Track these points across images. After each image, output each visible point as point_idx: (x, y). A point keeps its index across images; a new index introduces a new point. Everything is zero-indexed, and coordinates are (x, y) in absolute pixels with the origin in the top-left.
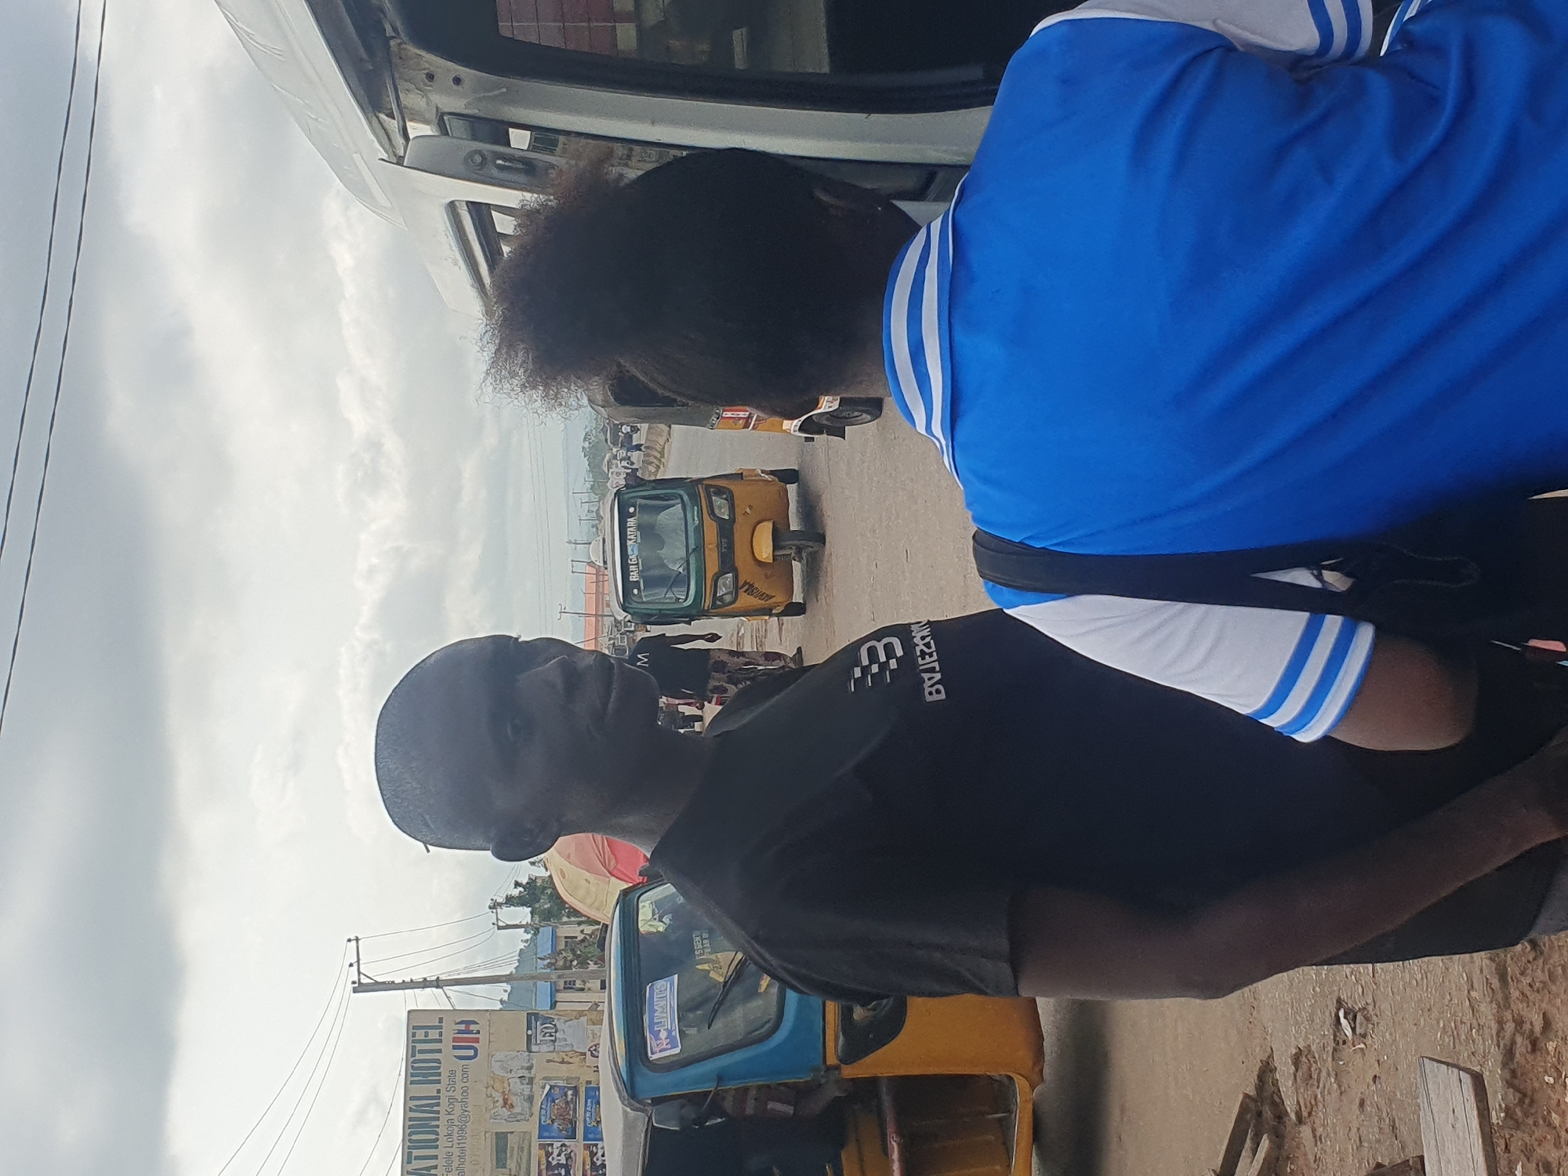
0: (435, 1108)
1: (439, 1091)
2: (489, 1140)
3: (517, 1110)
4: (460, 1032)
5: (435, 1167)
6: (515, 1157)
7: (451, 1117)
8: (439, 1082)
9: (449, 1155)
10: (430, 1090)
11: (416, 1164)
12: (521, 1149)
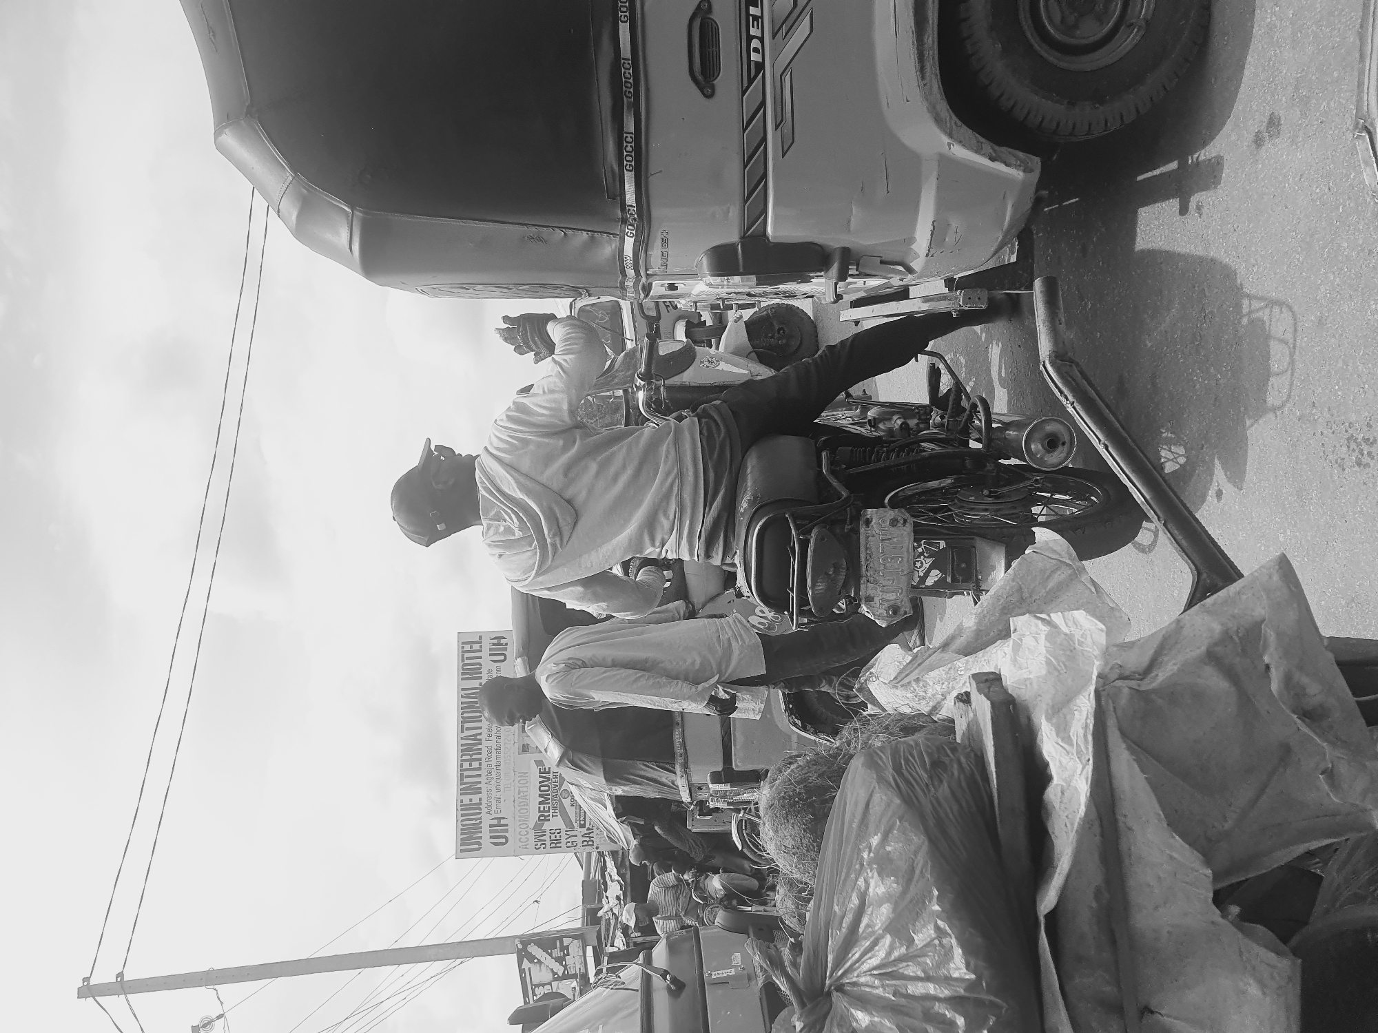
4: (494, 644)
5: (480, 734)
11: (467, 733)
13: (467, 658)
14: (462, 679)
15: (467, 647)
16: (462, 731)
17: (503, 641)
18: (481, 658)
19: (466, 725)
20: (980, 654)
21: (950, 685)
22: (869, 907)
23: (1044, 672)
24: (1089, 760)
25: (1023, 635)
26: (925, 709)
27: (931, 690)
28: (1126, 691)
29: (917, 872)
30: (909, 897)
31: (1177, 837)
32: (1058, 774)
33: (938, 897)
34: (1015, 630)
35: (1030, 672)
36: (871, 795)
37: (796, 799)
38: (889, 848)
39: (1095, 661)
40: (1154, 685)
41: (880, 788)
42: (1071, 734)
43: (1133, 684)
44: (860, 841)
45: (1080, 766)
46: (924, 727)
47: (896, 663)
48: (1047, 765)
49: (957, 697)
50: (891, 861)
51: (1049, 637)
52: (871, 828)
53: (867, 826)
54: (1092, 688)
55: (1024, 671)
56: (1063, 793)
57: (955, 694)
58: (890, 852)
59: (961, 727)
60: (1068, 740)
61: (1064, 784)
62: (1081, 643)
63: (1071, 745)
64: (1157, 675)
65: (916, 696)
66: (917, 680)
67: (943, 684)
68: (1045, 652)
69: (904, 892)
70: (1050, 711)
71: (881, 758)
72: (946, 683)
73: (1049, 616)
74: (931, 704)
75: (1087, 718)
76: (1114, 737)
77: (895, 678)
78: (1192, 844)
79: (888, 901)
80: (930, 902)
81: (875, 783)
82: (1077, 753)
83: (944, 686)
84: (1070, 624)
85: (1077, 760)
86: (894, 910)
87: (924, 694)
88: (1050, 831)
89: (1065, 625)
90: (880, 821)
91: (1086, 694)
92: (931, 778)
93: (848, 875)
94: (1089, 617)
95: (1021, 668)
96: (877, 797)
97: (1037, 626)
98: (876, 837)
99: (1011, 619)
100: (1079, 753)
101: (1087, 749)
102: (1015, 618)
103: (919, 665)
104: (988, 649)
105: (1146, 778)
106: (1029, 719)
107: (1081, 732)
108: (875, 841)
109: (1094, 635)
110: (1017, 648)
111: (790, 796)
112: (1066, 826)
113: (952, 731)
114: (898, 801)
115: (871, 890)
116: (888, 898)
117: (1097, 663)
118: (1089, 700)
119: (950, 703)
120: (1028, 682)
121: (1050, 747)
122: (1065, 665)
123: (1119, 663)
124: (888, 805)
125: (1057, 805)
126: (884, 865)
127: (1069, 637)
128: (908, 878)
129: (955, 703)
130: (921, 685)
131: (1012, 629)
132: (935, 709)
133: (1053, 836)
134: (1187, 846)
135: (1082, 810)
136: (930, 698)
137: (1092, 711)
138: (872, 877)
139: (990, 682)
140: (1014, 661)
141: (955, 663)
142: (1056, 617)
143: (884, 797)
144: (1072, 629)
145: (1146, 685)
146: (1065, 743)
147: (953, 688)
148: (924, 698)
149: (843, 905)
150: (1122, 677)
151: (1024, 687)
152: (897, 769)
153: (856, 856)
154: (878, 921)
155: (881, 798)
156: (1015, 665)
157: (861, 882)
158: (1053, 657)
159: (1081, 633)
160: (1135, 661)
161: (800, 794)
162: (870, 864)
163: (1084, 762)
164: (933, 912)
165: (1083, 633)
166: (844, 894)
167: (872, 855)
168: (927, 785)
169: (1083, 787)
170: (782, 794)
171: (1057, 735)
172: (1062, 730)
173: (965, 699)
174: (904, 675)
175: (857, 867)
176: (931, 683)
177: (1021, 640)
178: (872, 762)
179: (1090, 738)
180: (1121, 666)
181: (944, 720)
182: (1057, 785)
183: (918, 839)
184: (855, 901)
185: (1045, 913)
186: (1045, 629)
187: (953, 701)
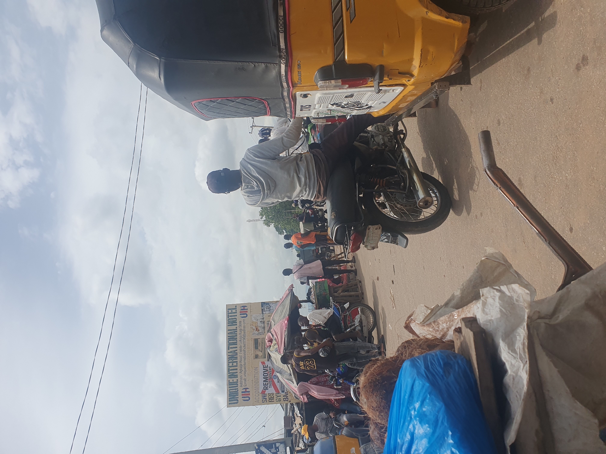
0: (236, 333)
1: (236, 328)
2: (252, 341)
3: (260, 331)
4: (242, 310)
5: (237, 350)
6: (261, 345)
7: (241, 335)
8: (236, 325)
9: (241, 347)
10: (234, 327)
11: (231, 350)
12: (262, 343)
13: (231, 316)
14: (228, 325)
15: (230, 311)
16: (229, 349)
17: (246, 308)
18: (236, 316)
19: (230, 346)
20: (465, 308)
21: (451, 324)
22: (416, 440)
23: (499, 316)
24: (527, 362)
25: (487, 298)
26: (439, 336)
27: (441, 327)
28: (543, 325)
29: (440, 422)
30: (436, 435)
31: (578, 403)
32: (510, 368)
33: (452, 435)
34: (483, 295)
35: (492, 317)
36: (414, 381)
37: (377, 383)
38: (424, 409)
39: (526, 310)
40: (557, 321)
41: (418, 377)
42: (516, 348)
43: (547, 321)
44: (410, 405)
45: (522, 365)
46: (439, 345)
47: (423, 313)
48: (504, 364)
49: (455, 330)
50: (426, 416)
51: (500, 298)
52: (415, 399)
53: (413, 398)
54: (525, 324)
55: (489, 316)
56: (514, 379)
57: (453, 328)
58: (425, 411)
59: (457, 345)
60: (514, 351)
61: (514, 375)
62: (517, 301)
63: (516, 353)
64: (559, 317)
65: (434, 330)
66: (434, 322)
67: (447, 323)
68: (499, 305)
69: (434, 432)
70: (504, 336)
71: (418, 362)
72: (448, 323)
73: (500, 287)
74: (442, 333)
75: (524, 339)
76: (539, 350)
77: (423, 321)
78: (586, 405)
79: (425, 437)
80: (447, 438)
81: (416, 375)
82: (520, 358)
83: (448, 324)
84: (511, 291)
85: (520, 361)
86: (429, 443)
87: (438, 329)
88: (509, 400)
89: (508, 292)
90: (419, 395)
91: (522, 327)
92: (444, 372)
93: (404, 423)
94: (521, 287)
95: (487, 314)
96: (417, 382)
97: (494, 292)
98: (417, 403)
99: (480, 290)
100: (521, 358)
101: (525, 356)
102: (482, 289)
103: (434, 314)
104: (469, 305)
105: (559, 371)
106: (493, 340)
107: (521, 347)
108: (417, 405)
109: (524, 296)
110: (484, 304)
111: (374, 381)
112: (517, 396)
113: (453, 347)
114: (428, 384)
115: (416, 431)
116: (425, 435)
117: (527, 311)
118: (525, 331)
119: (451, 332)
120: (491, 321)
121: (505, 355)
122: (510, 313)
123: (538, 310)
124: (423, 387)
125: (511, 385)
126: (422, 418)
127: (511, 298)
128: (435, 425)
129: (454, 333)
130: (436, 324)
131: (481, 295)
132: (444, 336)
133: (510, 402)
134: (584, 408)
135: (525, 388)
136: (441, 330)
137: (526, 336)
138: (417, 424)
139: (471, 322)
140: (483, 311)
141: (453, 312)
142: (504, 288)
143: (421, 382)
144: (512, 293)
145: (553, 322)
146: (513, 353)
147: (452, 325)
148: (438, 331)
149: (402, 439)
150: (540, 318)
151: (489, 324)
152: (427, 367)
153: (408, 413)
154: (421, 448)
155: (419, 383)
156: (484, 313)
157: (411, 427)
158: (504, 309)
159: (517, 295)
160: (546, 309)
161: (379, 380)
162: (415, 417)
163: (524, 362)
164: (449, 444)
165: (518, 296)
166: (403, 433)
167: (416, 413)
168: (442, 376)
169: (524, 376)
170: (370, 381)
171: (509, 348)
172: (511, 346)
173: (458, 330)
174: (427, 319)
175: (409, 419)
176: (441, 323)
177: (486, 300)
178: (414, 364)
179: (526, 350)
180: (539, 312)
181: (448, 341)
182: (510, 375)
183: (439, 404)
184: (408, 437)
185: (510, 444)
186: (498, 294)
187: (453, 332)
